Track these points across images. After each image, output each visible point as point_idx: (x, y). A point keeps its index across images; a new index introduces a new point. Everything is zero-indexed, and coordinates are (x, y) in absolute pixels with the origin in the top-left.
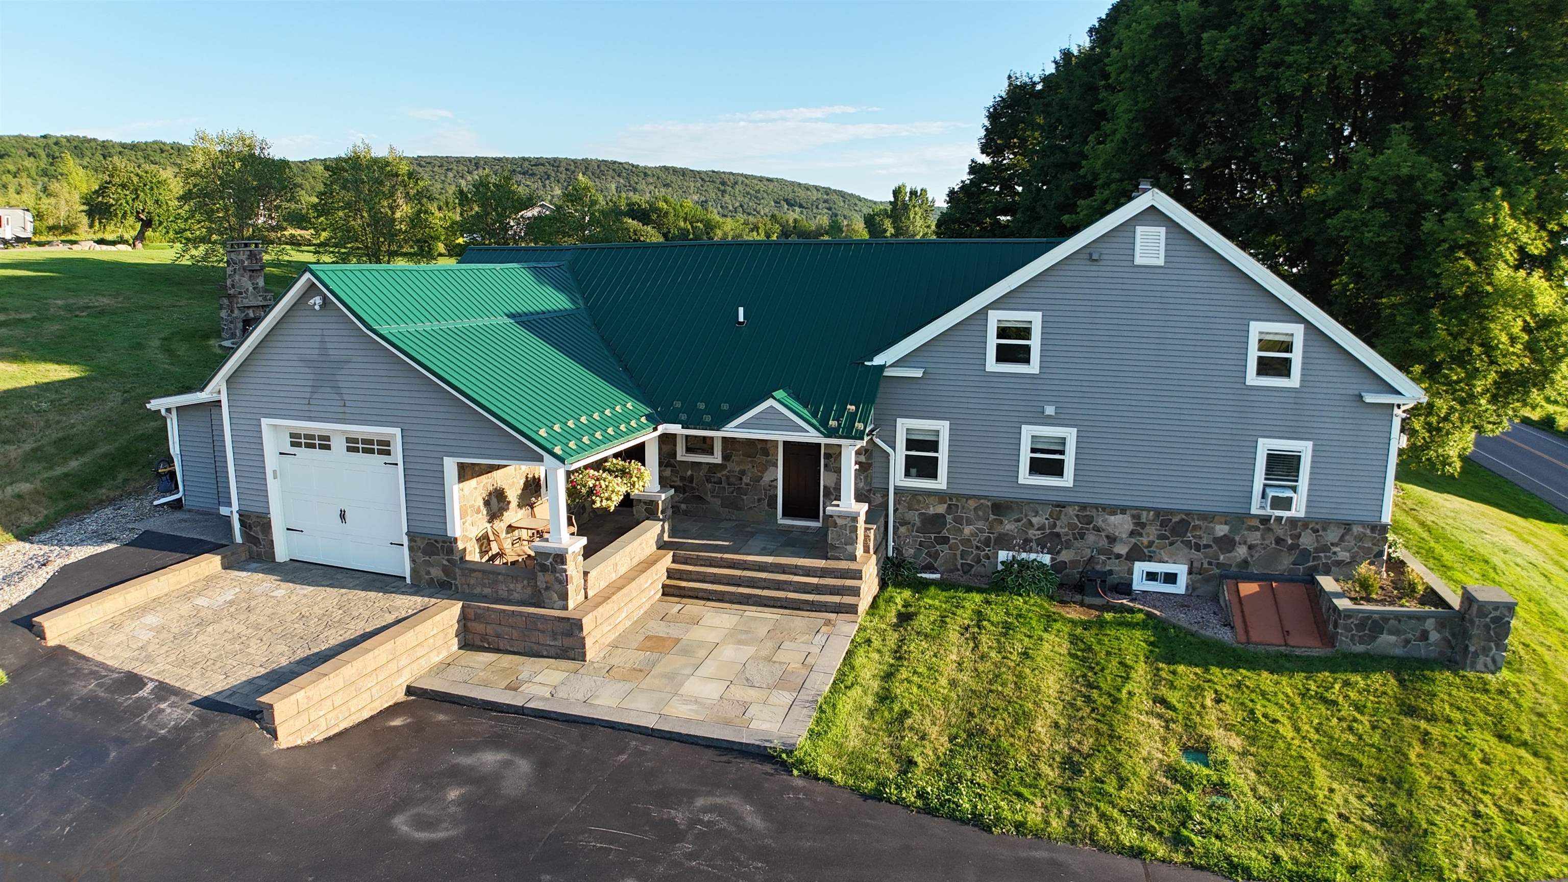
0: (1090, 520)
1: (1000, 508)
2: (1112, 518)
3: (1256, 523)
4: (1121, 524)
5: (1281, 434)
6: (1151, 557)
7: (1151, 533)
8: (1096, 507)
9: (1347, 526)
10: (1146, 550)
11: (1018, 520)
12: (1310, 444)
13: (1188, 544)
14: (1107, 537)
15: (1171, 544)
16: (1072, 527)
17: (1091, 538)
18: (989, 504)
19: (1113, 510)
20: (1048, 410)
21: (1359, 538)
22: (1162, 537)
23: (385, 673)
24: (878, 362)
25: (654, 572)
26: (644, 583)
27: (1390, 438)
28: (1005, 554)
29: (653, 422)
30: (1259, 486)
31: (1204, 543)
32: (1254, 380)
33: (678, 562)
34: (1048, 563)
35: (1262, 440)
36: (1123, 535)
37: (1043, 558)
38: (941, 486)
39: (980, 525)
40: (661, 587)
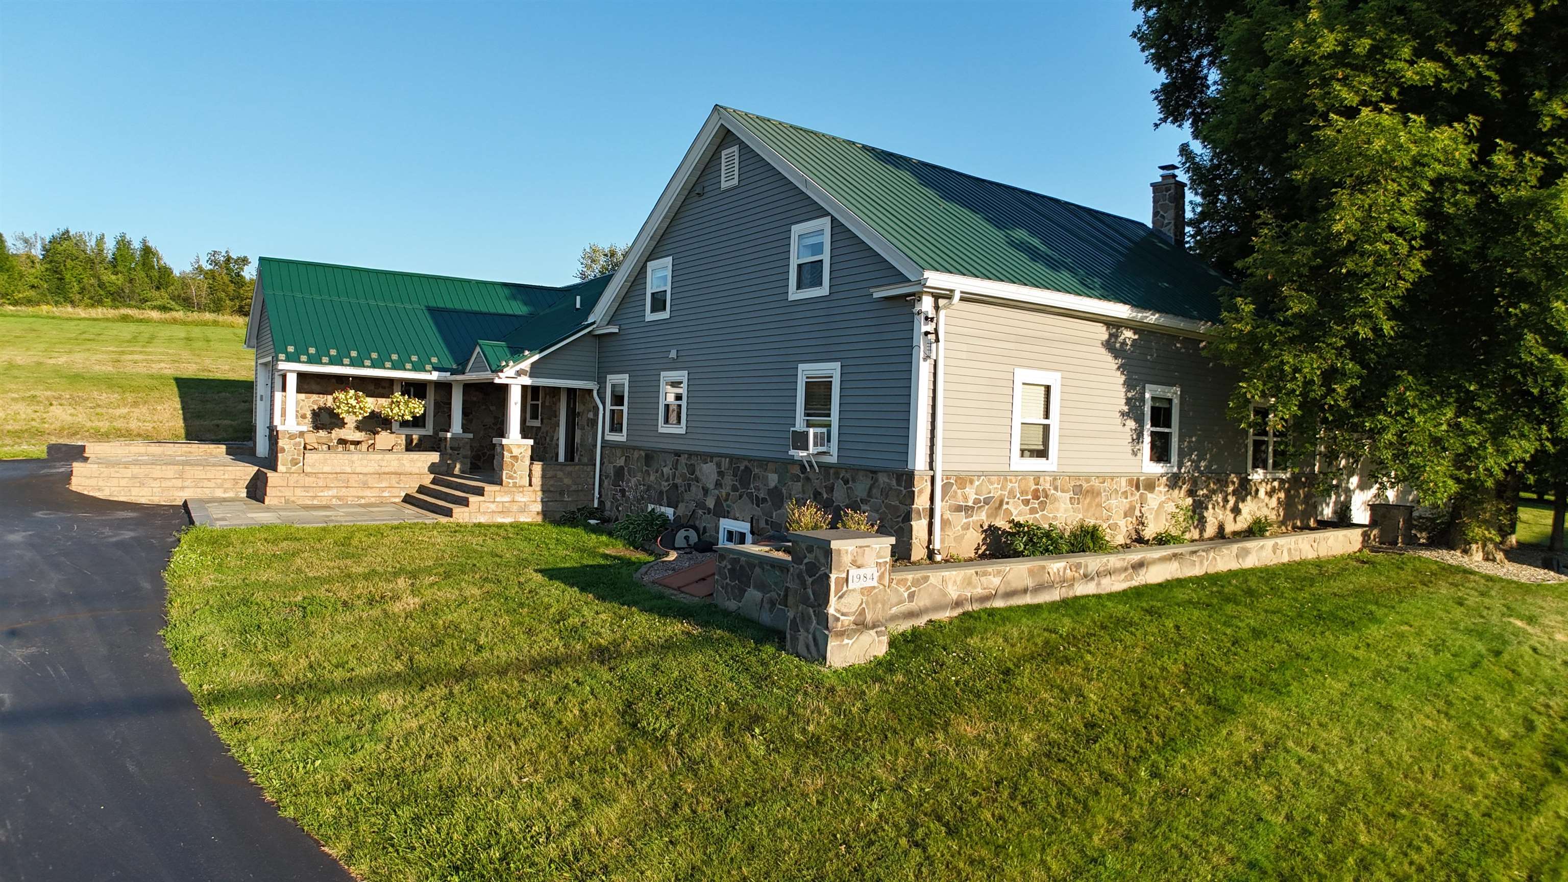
0: (692, 469)
1: (650, 457)
2: (705, 466)
3: (796, 470)
4: (708, 471)
5: (825, 356)
6: (728, 512)
7: (728, 481)
8: (697, 454)
9: (874, 472)
10: (725, 505)
11: (657, 472)
12: (838, 365)
13: (750, 496)
14: (703, 488)
15: (741, 497)
16: (683, 476)
17: (693, 489)
18: (643, 454)
19: (707, 457)
20: (673, 354)
21: (886, 493)
22: (735, 489)
23: (169, 484)
24: (590, 321)
25: (394, 480)
26: (372, 482)
27: (912, 347)
28: (650, 507)
29: (435, 369)
30: (800, 424)
31: (761, 496)
32: (794, 294)
33: (433, 482)
34: (671, 517)
35: (801, 367)
36: (711, 486)
37: (669, 512)
38: (624, 439)
39: (639, 477)
40: (403, 494)
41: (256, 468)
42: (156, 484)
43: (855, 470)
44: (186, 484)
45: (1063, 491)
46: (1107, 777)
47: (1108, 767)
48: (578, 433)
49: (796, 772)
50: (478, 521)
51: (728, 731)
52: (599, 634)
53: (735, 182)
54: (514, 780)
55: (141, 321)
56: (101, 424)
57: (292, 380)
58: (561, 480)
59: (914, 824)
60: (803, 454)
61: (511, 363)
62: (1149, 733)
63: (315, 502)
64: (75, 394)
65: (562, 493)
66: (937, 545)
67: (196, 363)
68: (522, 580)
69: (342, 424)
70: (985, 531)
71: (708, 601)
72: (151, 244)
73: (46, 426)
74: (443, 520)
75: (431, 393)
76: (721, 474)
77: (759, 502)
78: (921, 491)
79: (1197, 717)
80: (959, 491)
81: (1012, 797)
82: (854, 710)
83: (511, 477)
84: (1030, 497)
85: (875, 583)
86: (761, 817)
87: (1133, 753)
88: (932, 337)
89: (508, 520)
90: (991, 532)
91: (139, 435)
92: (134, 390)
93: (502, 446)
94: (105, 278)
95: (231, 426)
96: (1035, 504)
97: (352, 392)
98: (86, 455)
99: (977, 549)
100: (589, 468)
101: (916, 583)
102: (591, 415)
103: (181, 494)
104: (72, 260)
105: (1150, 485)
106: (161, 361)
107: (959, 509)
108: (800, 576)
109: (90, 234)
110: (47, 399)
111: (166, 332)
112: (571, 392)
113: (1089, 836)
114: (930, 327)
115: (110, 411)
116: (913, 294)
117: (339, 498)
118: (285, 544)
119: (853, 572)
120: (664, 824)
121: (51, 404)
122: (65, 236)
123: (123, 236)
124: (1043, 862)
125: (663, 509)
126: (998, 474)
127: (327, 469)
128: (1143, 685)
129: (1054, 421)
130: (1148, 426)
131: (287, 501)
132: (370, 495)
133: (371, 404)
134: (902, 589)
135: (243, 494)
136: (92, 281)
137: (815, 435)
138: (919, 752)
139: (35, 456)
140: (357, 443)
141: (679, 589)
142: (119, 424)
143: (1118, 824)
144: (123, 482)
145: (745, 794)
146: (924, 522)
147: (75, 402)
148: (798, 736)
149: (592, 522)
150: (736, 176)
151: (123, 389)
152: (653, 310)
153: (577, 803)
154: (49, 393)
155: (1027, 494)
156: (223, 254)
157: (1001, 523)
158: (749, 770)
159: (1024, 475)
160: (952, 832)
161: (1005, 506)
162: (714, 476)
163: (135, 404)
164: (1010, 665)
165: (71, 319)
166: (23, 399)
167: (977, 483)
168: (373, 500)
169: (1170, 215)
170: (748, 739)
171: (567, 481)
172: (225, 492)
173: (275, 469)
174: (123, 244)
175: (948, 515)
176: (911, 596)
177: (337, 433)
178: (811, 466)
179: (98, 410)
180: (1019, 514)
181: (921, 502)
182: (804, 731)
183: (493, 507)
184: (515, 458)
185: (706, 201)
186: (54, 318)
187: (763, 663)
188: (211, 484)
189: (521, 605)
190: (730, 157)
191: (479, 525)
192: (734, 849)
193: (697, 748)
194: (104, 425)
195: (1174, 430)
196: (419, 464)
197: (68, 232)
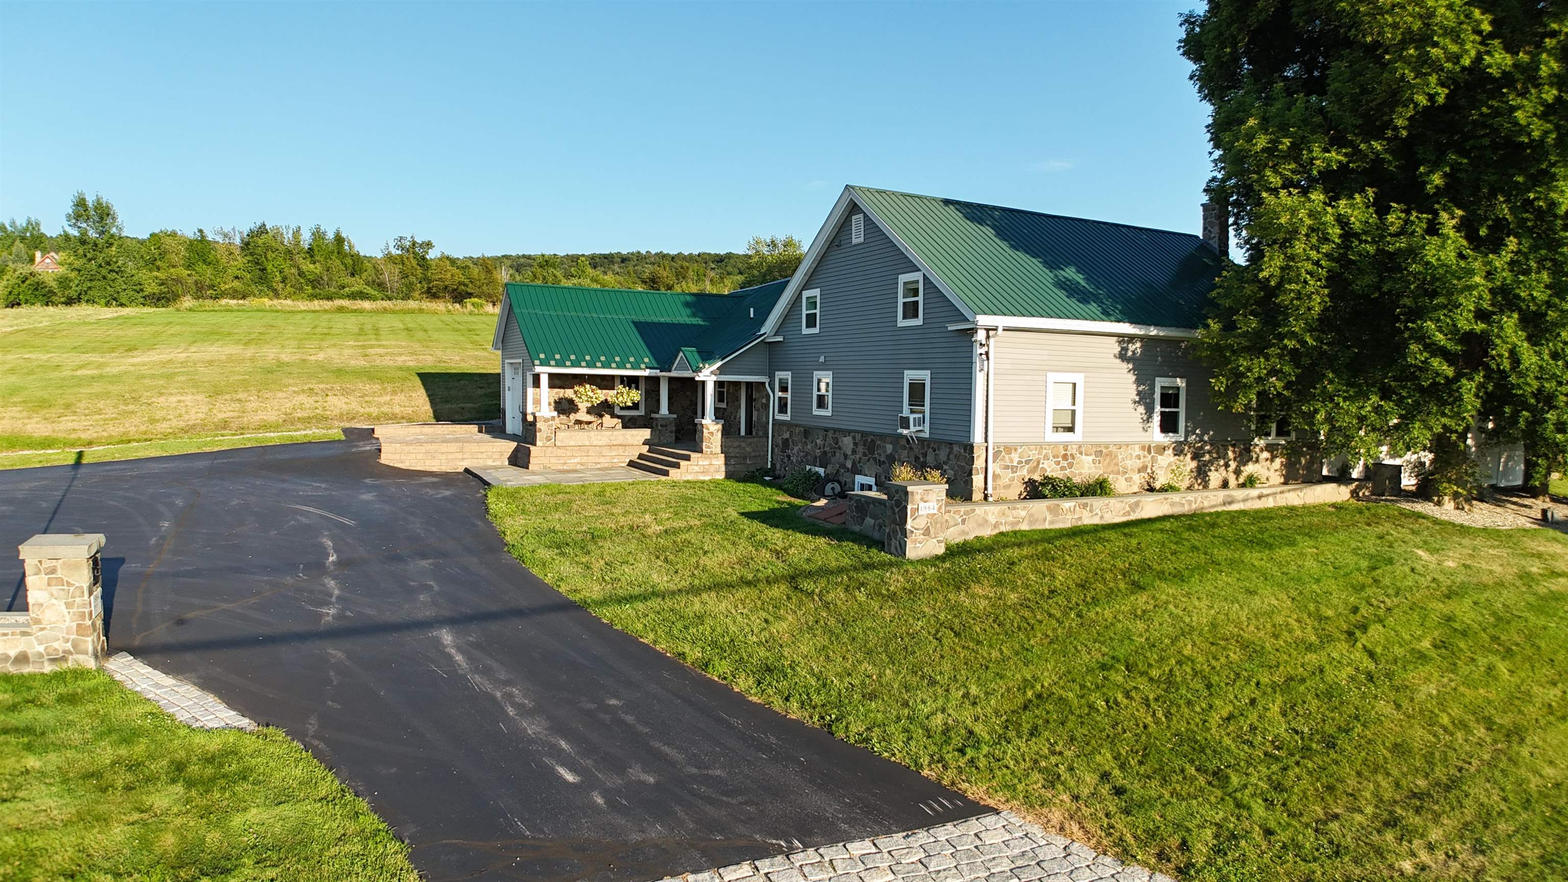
0: (836, 441)
1: (807, 432)
2: (845, 439)
3: (904, 442)
4: (847, 442)
5: (922, 366)
6: (861, 471)
7: (861, 449)
8: (840, 430)
9: (951, 444)
10: (858, 466)
11: (812, 442)
12: (929, 372)
13: (875, 459)
14: (844, 454)
15: (869, 460)
16: (830, 445)
17: (838, 454)
18: (802, 429)
19: (846, 432)
20: (822, 359)
21: (957, 457)
22: (865, 454)
23: (453, 456)
24: (762, 332)
25: (621, 450)
26: (605, 452)
27: (972, 363)
28: (808, 468)
29: (647, 368)
30: (906, 412)
31: (882, 459)
32: (902, 323)
33: (649, 451)
34: (823, 475)
35: (906, 372)
36: (849, 453)
37: (821, 471)
38: (789, 419)
39: (800, 446)
40: (628, 460)
41: (516, 444)
42: (444, 457)
43: (940, 442)
44: (465, 456)
45: (1087, 455)
46: (1050, 615)
47: (1053, 611)
48: (755, 414)
49: (881, 608)
50: (686, 479)
51: (846, 590)
52: (776, 544)
53: (862, 240)
54: (734, 612)
55: (355, 311)
56: (372, 410)
57: (544, 380)
58: (744, 449)
59: (938, 631)
60: (905, 432)
61: (707, 366)
62: (1085, 597)
63: (565, 467)
64: (344, 386)
65: (745, 458)
66: (990, 491)
67: (431, 355)
68: (725, 515)
69: (576, 409)
70: (1026, 483)
71: (843, 526)
72: (344, 235)
73: (328, 413)
74: (663, 478)
75: (642, 385)
76: (855, 444)
77: (880, 463)
78: (978, 457)
79: (1119, 590)
80: (1007, 456)
81: (994, 621)
82: (918, 580)
83: (708, 447)
84: (1060, 459)
85: (935, 511)
86: (860, 626)
87: (1071, 605)
88: (984, 357)
89: (707, 478)
90: (1031, 483)
91: (403, 418)
92: (391, 380)
93: (702, 425)
94: (304, 268)
95: (474, 408)
96: (1065, 464)
97: (588, 386)
98: (375, 436)
99: (1020, 495)
100: (764, 439)
101: (967, 513)
102: (764, 401)
103: (462, 463)
104: (273, 252)
105: (1162, 449)
106: (401, 354)
107: (1007, 467)
108: (892, 508)
109: (287, 228)
110: (322, 390)
111: (385, 322)
112: (749, 385)
113: (1029, 640)
114: (983, 350)
115: (376, 399)
116: (972, 329)
117: (582, 464)
118: (560, 496)
119: (922, 505)
120: (810, 628)
121: (327, 395)
122: (262, 230)
123: (318, 228)
124: (1000, 649)
125: (817, 469)
126: (1034, 444)
127: (572, 443)
128: (1096, 573)
129: (1079, 408)
130: (1158, 409)
131: (545, 467)
132: (604, 462)
133: (601, 395)
134: (957, 517)
135: (507, 463)
136: (293, 271)
137: (915, 419)
138: (949, 600)
139: (337, 439)
140: (590, 423)
141: (825, 520)
142: (385, 409)
143: (1047, 636)
144: (420, 456)
145: (853, 617)
146: (982, 476)
147: (345, 392)
148: (884, 592)
149: (767, 478)
150: (862, 235)
151: (382, 380)
152: (807, 327)
153: (766, 621)
154: (322, 386)
155: (1058, 457)
156: (409, 239)
157: (1037, 477)
158: (856, 607)
159: (1056, 444)
160: (957, 634)
161: (1041, 466)
162: (851, 446)
163: (394, 393)
164: (1016, 560)
165: (292, 312)
166: (303, 391)
167: (1020, 450)
168: (606, 465)
169: (1216, 230)
170: (857, 593)
171: (748, 449)
172: (494, 461)
173: (534, 444)
174: (318, 235)
175: (998, 471)
176: (964, 521)
177: (573, 417)
178: (913, 439)
179: (367, 399)
180: (1052, 471)
181: (979, 463)
182: (888, 590)
183: (697, 468)
184: (712, 433)
185: (842, 251)
186: (277, 311)
187: (870, 558)
188: (484, 456)
189: (727, 530)
190: (858, 221)
191: (688, 482)
192: (845, 638)
193: (830, 597)
194: (374, 411)
195: (1182, 411)
196: (639, 438)
197: (264, 225)
